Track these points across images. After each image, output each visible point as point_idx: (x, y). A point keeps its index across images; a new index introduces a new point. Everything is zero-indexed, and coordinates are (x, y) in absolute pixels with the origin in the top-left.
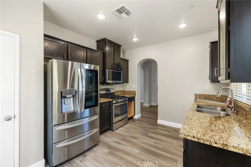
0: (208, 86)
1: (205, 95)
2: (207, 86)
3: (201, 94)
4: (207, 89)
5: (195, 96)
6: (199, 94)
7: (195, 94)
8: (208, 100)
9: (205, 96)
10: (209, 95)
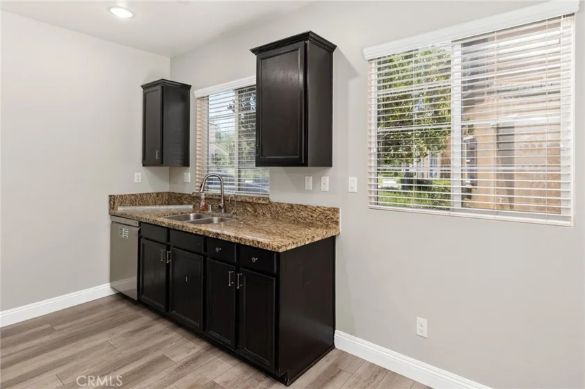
0: (140, 174)
1: (133, 195)
2: (136, 174)
3: (123, 194)
4: (136, 181)
5: (110, 200)
6: (119, 194)
7: (110, 196)
8: (140, 205)
9: (133, 197)
10: (140, 194)
